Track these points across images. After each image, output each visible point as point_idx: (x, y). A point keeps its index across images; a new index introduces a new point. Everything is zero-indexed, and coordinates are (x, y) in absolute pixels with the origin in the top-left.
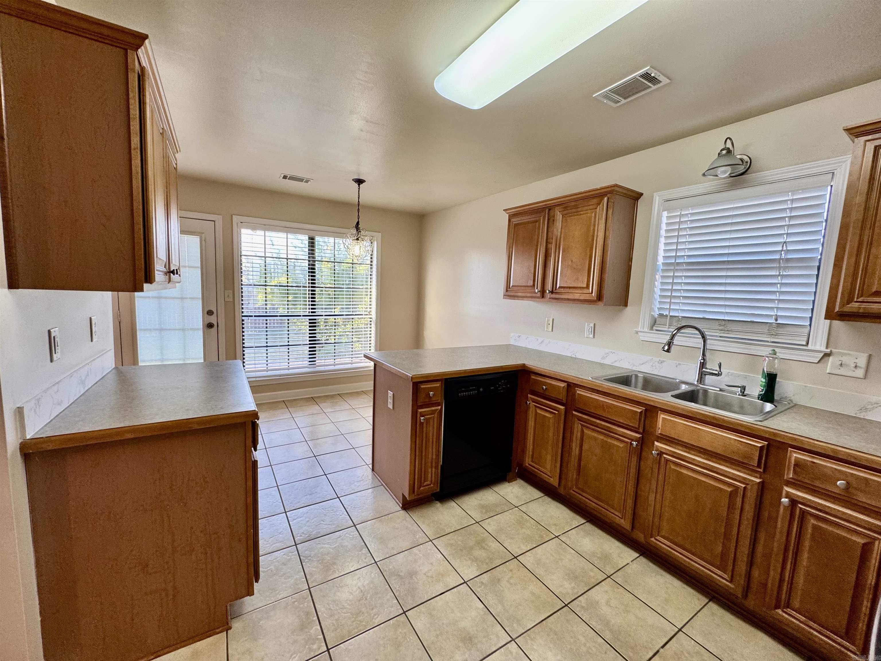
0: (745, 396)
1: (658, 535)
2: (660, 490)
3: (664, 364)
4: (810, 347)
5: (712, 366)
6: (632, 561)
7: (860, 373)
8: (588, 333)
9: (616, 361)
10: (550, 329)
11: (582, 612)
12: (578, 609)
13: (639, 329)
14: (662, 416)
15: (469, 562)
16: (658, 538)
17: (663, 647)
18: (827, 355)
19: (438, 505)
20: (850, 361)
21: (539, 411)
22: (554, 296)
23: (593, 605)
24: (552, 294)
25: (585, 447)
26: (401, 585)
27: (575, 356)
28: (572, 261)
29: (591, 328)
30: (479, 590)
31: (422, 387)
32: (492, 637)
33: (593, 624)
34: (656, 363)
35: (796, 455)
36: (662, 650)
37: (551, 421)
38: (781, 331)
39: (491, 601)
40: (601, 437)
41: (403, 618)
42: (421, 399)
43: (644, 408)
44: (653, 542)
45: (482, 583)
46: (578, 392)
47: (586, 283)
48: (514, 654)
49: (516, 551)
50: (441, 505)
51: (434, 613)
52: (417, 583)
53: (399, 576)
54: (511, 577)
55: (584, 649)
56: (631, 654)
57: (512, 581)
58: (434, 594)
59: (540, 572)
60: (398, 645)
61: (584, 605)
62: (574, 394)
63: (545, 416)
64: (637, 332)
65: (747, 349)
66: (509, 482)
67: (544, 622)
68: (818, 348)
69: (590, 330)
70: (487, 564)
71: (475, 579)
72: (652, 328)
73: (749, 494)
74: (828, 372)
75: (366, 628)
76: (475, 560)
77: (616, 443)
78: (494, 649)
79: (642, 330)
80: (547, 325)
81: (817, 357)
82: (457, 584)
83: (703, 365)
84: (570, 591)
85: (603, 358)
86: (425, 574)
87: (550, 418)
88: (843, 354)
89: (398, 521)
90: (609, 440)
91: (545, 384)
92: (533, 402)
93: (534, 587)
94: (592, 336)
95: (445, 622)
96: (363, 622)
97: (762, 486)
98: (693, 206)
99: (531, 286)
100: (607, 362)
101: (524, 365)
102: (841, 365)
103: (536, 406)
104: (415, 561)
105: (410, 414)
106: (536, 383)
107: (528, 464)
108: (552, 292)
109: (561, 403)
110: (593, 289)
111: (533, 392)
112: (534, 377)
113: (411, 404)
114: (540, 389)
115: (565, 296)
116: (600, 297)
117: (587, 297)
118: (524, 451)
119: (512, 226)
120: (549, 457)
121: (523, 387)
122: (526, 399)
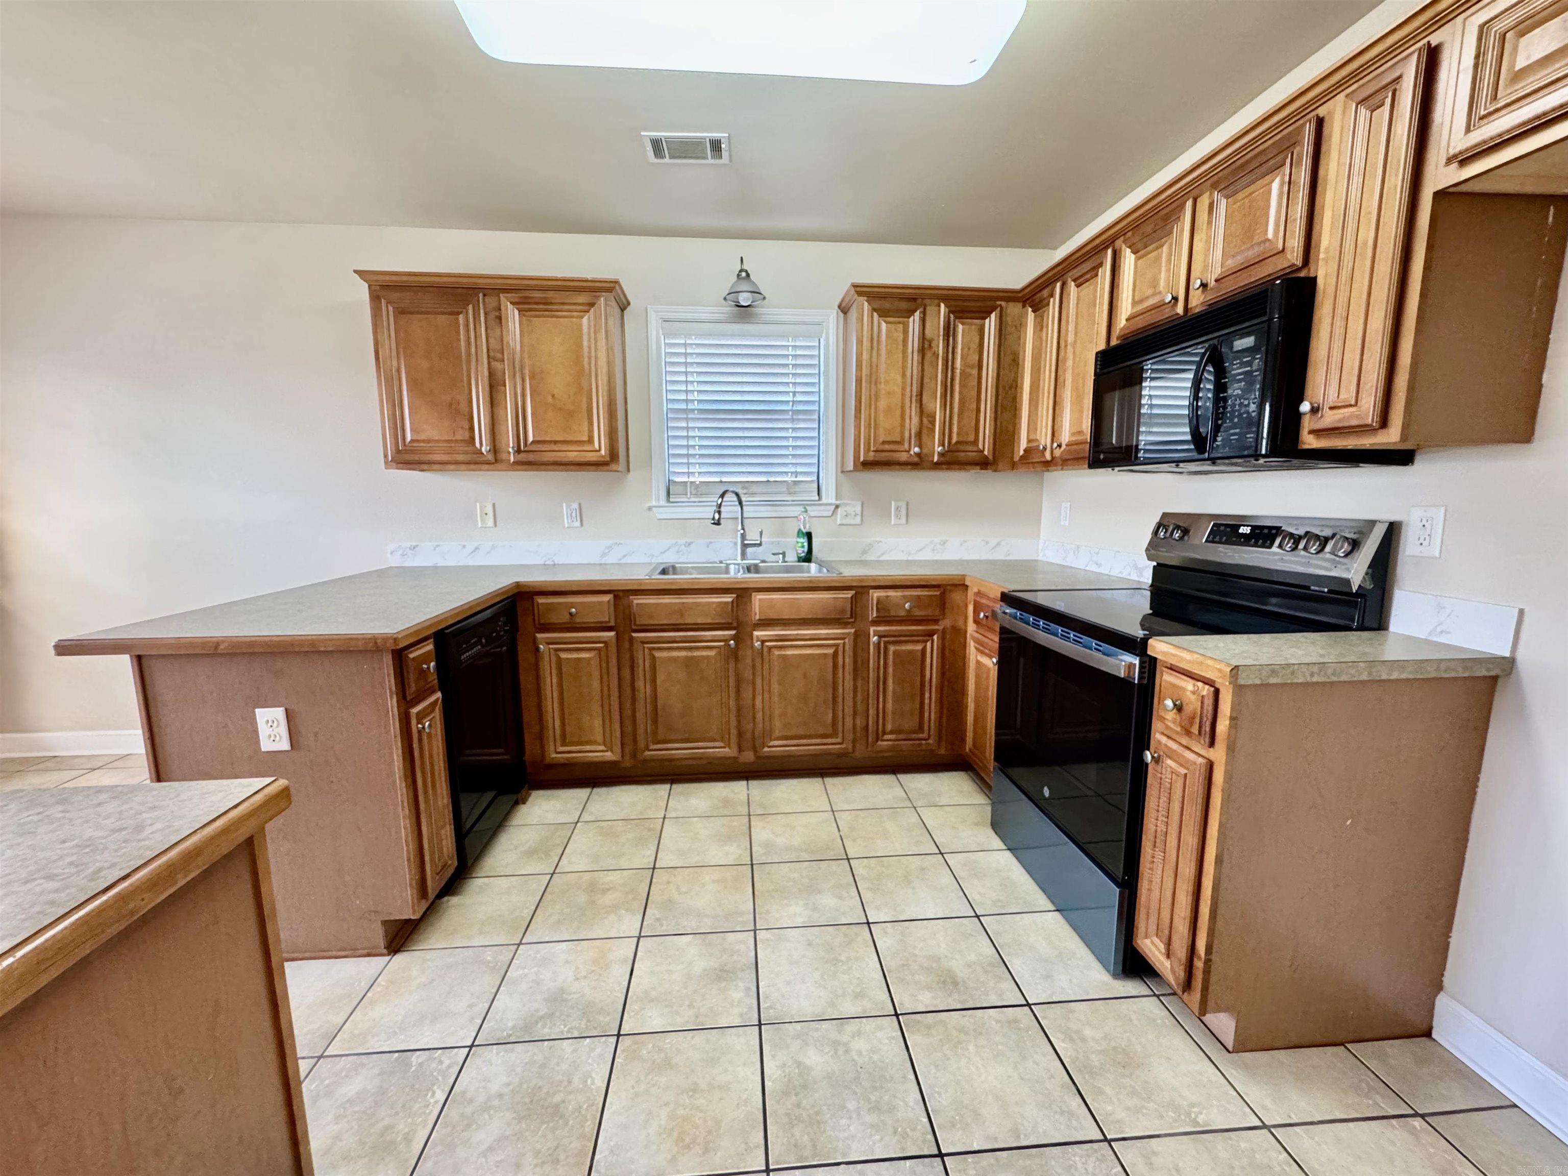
0: (786, 562)
1: (771, 740)
2: (766, 688)
3: (692, 546)
4: (824, 501)
5: (752, 537)
6: (748, 790)
7: (858, 520)
8: (570, 521)
9: (625, 556)
10: (490, 523)
11: (770, 858)
12: (764, 858)
13: (654, 503)
14: (758, 597)
15: (612, 917)
16: (772, 743)
17: (839, 830)
18: (837, 507)
19: (454, 900)
20: (850, 509)
21: (563, 655)
22: (522, 457)
23: (768, 846)
24: (519, 454)
25: (660, 678)
26: (564, 1020)
27: (553, 561)
28: (553, 396)
29: (574, 512)
30: (664, 928)
31: (411, 656)
32: (737, 947)
33: (787, 858)
34: (683, 547)
35: (876, 594)
36: (841, 833)
37: (592, 663)
38: (797, 488)
39: (691, 924)
40: (683, 654)
41: (625, 1042)
42: (412, 688)
43: (735, 595)
44: (768, 752)
45: (658, 920)
46: (635, 602)
47: (586, 433)
48: (772, 938)
49: (648, 862)
50: (459, 897)
51: (654, 994)
52: (583, 995)
53: (541, 1018)
54: (678, 888)
55: (807, 880)
56: (832, 853)
57: (684, 889)
58: (624, 981)
59: (695, 860)
60: (667, 1064)
61: (764, 851)
62: (630, 606)
63: (579, 659)
64: (650, 509)
65: (776, 511)
66: (524, 803)
67: (756, 893)
68: (830, 501)
69: (574, 515)
70: (634, 899)
71: (645, 923)
72: (668, 500)
73: (847, 647)
74: (839, 522)
75: (598, 1104)
76: (614, 908)
77: (705, 653)
78: (753, 953)
79: (657, 504)
80: (481, 516)
81: (829, 511)
82: (634, 948)
83: (743, 537)
84: (740, 852)
85: (604, 555)
86: (578, 979)
87: (590, 659)
88: (847, 504)
89: (414, 973)
90: (696, 653)
91: (572, 605)
92: (549, 644)
93: (708, 877)
94: (577, 524)
95: (677, 988)
96: (580, 1107)
97: (856, 635)
98: (699, 335)
99: (464, 441)
100: (611, 559)
101: (518, 584)
102: (846, 516)
103: (556, 650)
104: (538, 982)
105: (394, 726)
106: (551, 608)
107: (556, 752)
108: (518, 451)
109: (610, 629)
110: (601, 444)
111: (546, 628)
112: (541, 600)
113: (392, 704)
114: (564, 618)
115: (548, 457)
116: (613, 456)
117: (591, 457)
118: (541, 737)
119: (388, 311)
120: (597, 723)
121: (525, 622)
122: (535, 641)
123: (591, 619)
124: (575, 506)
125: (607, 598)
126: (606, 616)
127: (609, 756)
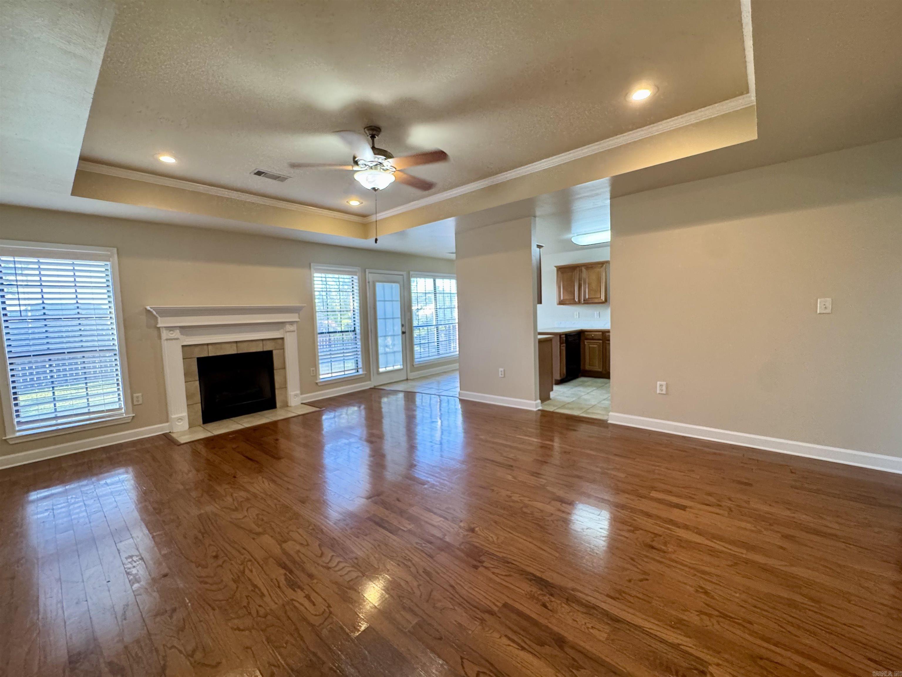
10: (578, 317)
22: (585, 302)
27: (592, 326)
28: (593, 288)
31: (562, 336)
37: (597, 348)
42: (562, 341)
47: (600, 295)
62: (606, 335)
69: (597, 315)
80: (576, 316)
85: (605, 325)
91: (592, 334)
92: (587, 343)
94: (598, 317)
99: (573, 298)
101: (581, 329)
103: (589, 344)
105: (559, 347)
106: (588, 335)
107: (588, 367)
108: (584, 300)
109: (600, 340)
110: (603, 298)
111: (587, 339)
112: (586, 333)
113: (559, 343)
114: (591, 337)
115: (590, 302)
116: (606, 300)
117: (600, 301)
118: (584, 364)
119: (559, 273)
120: (597, 362)
121: (582, 338)
122: (584, 342)
123: (597, 338)
124: (598, 313)
125: (600, 333)
126: (600, 337)
127: (600, 370)
